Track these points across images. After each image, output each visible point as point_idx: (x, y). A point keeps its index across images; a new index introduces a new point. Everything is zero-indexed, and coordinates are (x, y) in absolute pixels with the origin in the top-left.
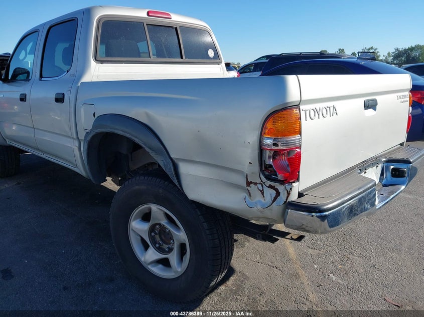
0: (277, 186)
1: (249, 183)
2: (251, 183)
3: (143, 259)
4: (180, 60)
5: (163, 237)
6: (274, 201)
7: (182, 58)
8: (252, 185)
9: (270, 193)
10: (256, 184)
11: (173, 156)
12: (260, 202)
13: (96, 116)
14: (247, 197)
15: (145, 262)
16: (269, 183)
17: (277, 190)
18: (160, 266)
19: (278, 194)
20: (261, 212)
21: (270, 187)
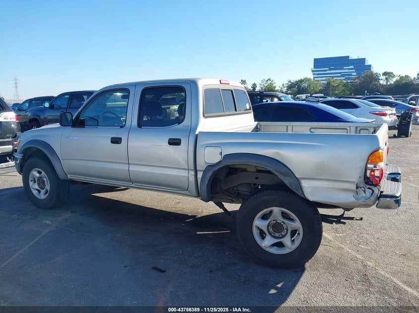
0: (373, 187)
1: (357, 188)
2: (359, 187)
3: (263, 245)
4: (236, 112)
5: (274, 229)
6: (372, 195)
7: (236, 111)
8: (359, 188)
9: (369, 192)
10: (361, 188)
11: (297, 177)
12: (363, 196)
13: (223, 155)
14: (355, 195)
15: (265, 247)
16: (368, 186)
17: (372, 190)
18: (275, 247)
19: (373, 191)
20: (364, 201)
21: (369, 188)
